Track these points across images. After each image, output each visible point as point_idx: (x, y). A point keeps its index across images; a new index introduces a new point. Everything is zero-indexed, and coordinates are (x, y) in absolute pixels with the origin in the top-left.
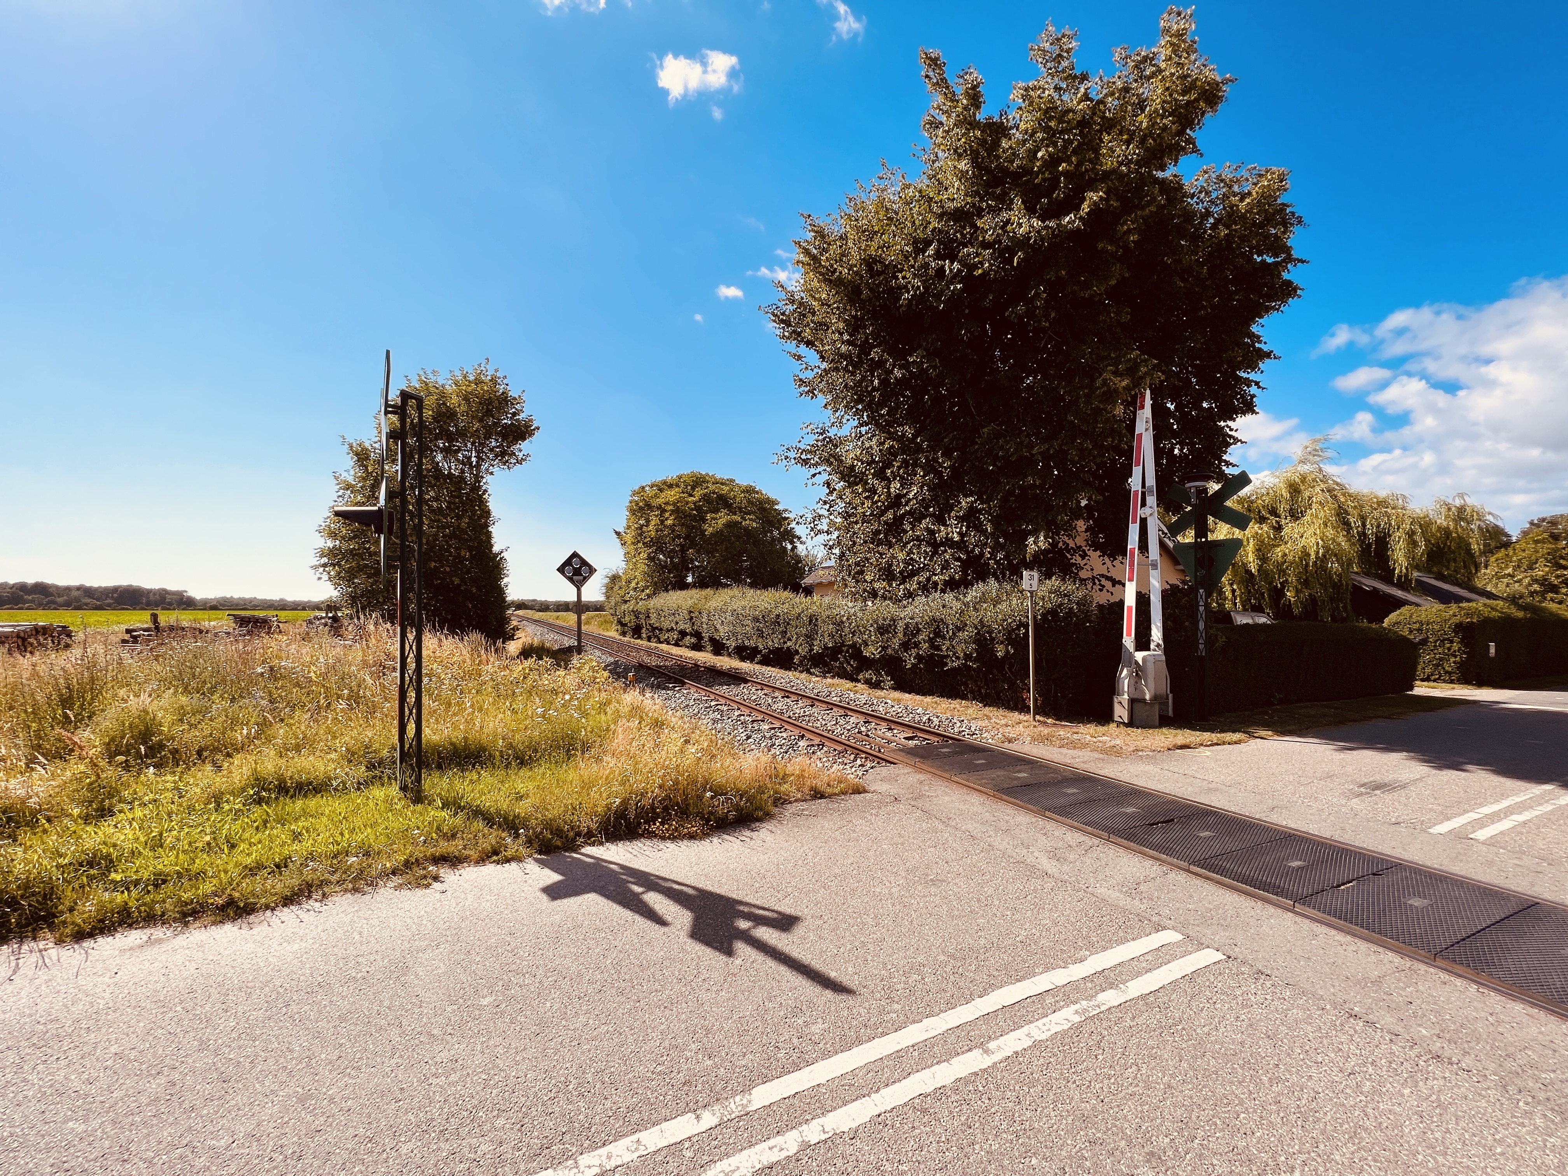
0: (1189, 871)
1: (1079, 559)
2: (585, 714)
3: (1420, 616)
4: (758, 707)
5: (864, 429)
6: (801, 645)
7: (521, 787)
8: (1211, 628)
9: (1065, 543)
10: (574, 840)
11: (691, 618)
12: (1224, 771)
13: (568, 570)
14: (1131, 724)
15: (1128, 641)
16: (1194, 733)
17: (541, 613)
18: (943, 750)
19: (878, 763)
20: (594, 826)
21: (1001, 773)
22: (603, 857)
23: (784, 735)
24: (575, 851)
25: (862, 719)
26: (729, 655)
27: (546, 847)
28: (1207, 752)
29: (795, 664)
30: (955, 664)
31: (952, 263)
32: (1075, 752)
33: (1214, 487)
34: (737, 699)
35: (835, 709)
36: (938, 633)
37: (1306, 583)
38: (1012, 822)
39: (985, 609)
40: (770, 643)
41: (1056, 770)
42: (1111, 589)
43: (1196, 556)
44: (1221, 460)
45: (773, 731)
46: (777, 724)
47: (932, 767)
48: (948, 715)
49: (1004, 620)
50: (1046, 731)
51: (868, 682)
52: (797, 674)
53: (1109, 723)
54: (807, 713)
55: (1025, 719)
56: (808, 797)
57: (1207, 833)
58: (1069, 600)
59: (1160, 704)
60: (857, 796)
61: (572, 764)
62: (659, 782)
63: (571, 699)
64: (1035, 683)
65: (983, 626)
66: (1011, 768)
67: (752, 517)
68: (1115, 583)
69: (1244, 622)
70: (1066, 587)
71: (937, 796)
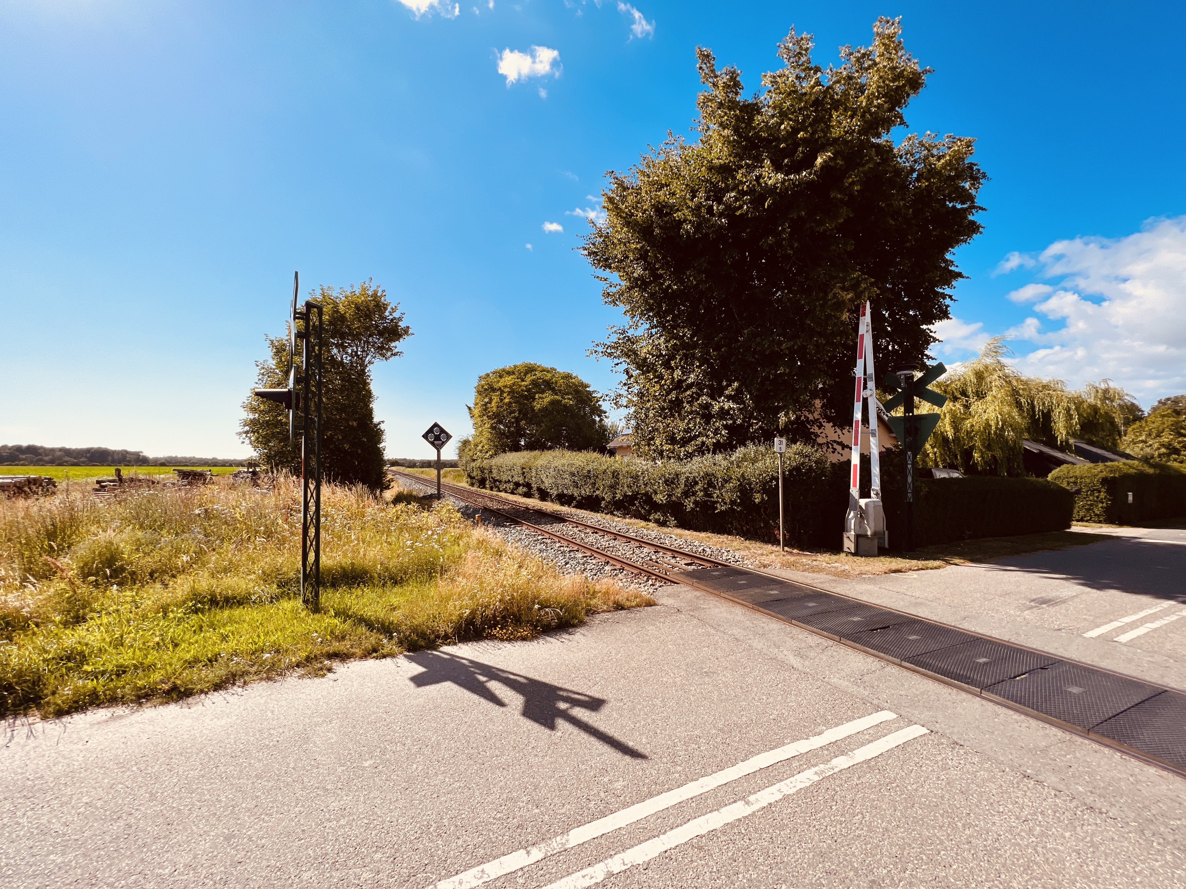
0: (900, 665)
1: (816, 428)
2: (443, 546)
3: (1075, 472)
4: (574, 540)
5: (654, 331)
6: (607, 493)
7: (395, 600)
8: (917, 481)
9: (805, 416)
10: (434, 641)
11: (524, 473)
12: (928, 590)
13: (431, 436)
14: (855, 554)
15: (854, 491)
16: (904, 560)
17: (410, 469)
18: (714, 574)
19: (665, 583)
20: (449, 631)
21: (757, 590)
22: (456, 654)
23: (594, 562)
24: (435, 649)
25: (652, 549)
26: (552, 501)
27: (413, 646)
28: (915, 575)
29: (602, 507)
30: (723, 508)
31: (718, 204)
32: (815, 575)
33: (918, 375)
34: (558, 534)
35: (632, 542)
36: (710, 484)
37: (989, 447)
38: (766, 628)
39: (746, 467)
40: (583, 492)
41: (799, 589)
42: (841, 452)
43: (905, 426)
44: (923, 354)
45: (585, 559)
46: (588, 554)
47: (706, 586)
48: (718, 547)
49: (760, 475)
50: (792, 559)
51: (657, 521)
52: (603, 515)
53: (840, 553)
54: (611, 545)
55: (776, 549)
56: (612, 609)
57: (915, 636)
58: (809, 460)
59: (879, 538)
60: (649, 609)
61: (433, 583)
62: (499, 596)
63: (433, 534)
64: (784, 523)
65: (744, 479)
66: (766, 587)
67: (570, 397)
68: (844, 447)
69: (942, 476)
70: (808, 449)
71: (710, 608)
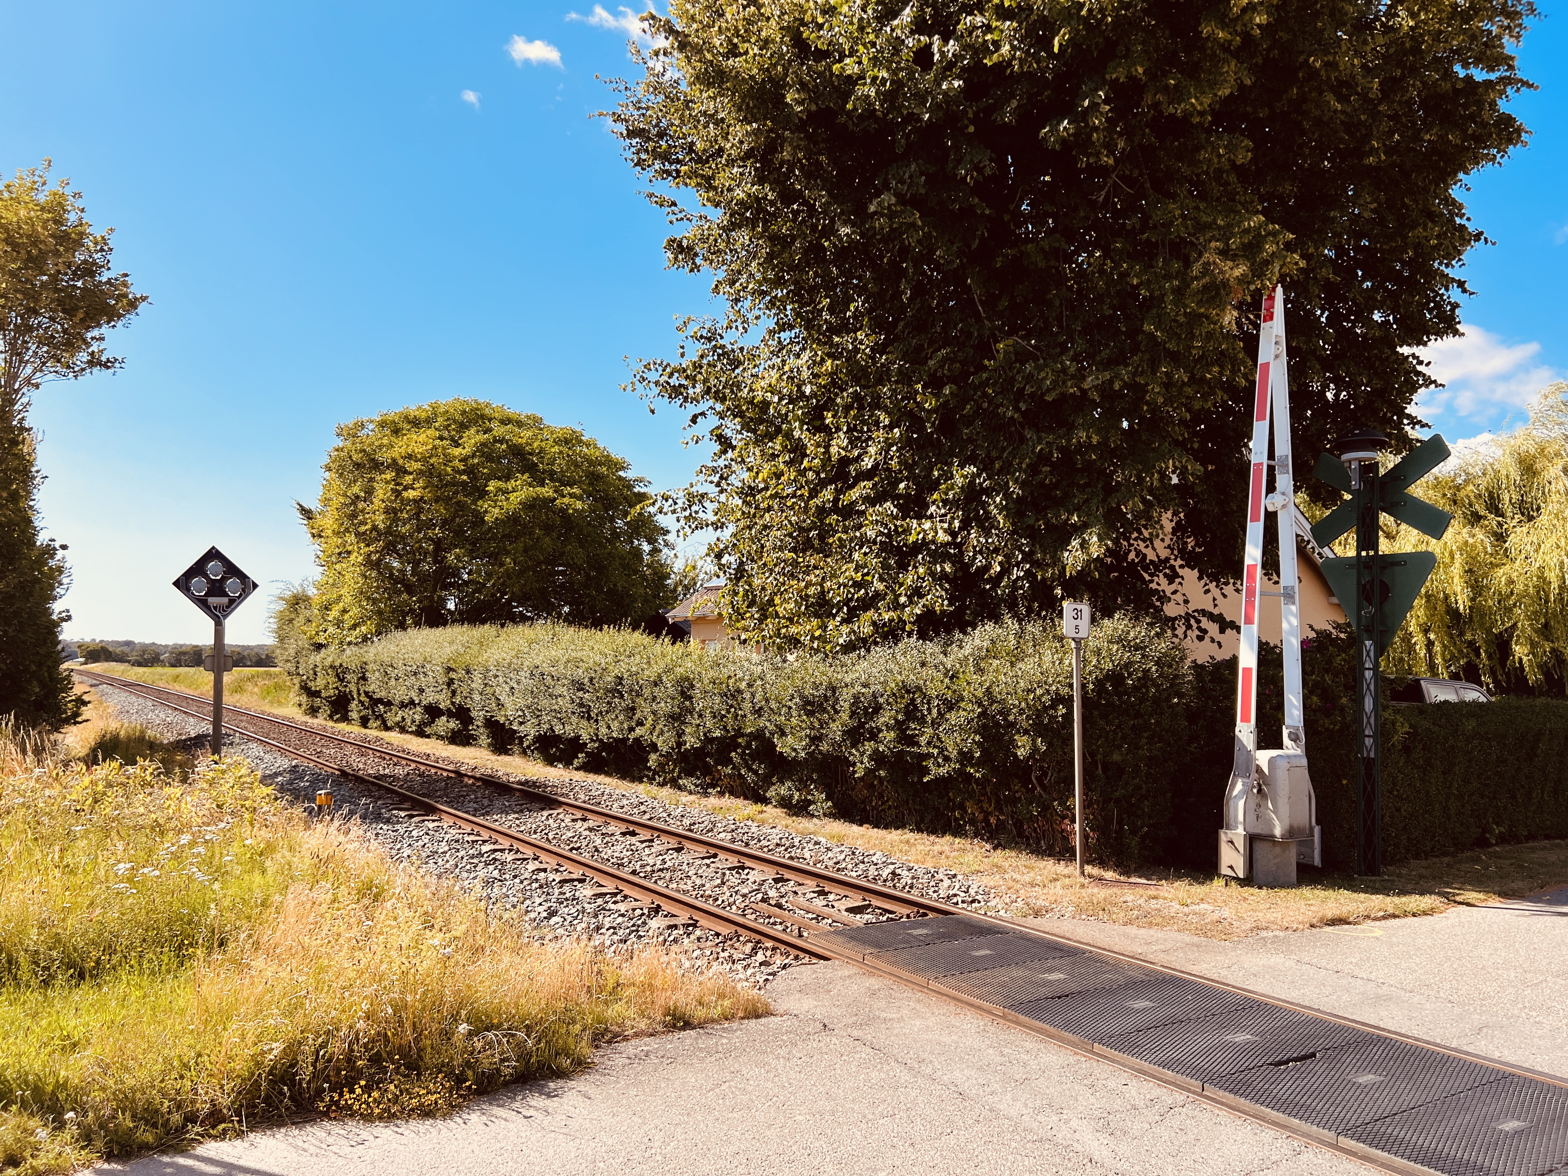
0: (1336, 1147)
1: (1163, 581)
2: (219, 873)
4: (574, 855)
5: (785, 336)
6: (662, 733)
7: (73, 1025)
8: (1385, 708)
9: (1138, 553)
10: (181, 1130)
11: (451, 682)
12: (1404, 965)
13: (199, 585)
14: (1248, 881)
15: (1245, 731)
16: (1355, 895)
17: (141, 670)
18: (916, 932)
19: (796, 958)
20: (224, 1101)
21: (1017, 973)
22: (242, 1163)
23: (622, 907)
24: (182, 1151)
25: (770, 873)
26: (524, 753)
27: (122, 1146)
28: (1376, 929)
29: (649, 769)
30: (943, 771)
31: (946, 41)
32: (1152, 932)
33: (1388, 461)
34: (534, 838)
35: (722, 855)
36: (912, 713)
37: (1546, 631)
38: (1033, 1064)
39: (997, 671)
40: (604, 730)
41: (1116, 967)
42: (1218, 637)
43: (1359, 583)
44: (1402, 414)
45: (600, 901)
46: (610, 886)
47: (894, 963)
48: (929, 865)
49: (1029, 691)
50: (1100, 893)
51: (785, 803)
52: (654, 789)
53: (1212, 880)
54: (669, 864)
55: (1066, 871)
56: (660, 1028)
57: (1371, 1076)
58: (1143, 656)
59: (1300, 843)
60: (753, 1023)
61: (185, 975)
62: (365, 1006)
63: (193, 844)
64: (1086, 805)
65: (992, 701)
66: (1036, 964)
67: (576, 490)
68: (1226, 625)
69: (1441, 698)
70: (1139, 632)
71: (901, 1019)
